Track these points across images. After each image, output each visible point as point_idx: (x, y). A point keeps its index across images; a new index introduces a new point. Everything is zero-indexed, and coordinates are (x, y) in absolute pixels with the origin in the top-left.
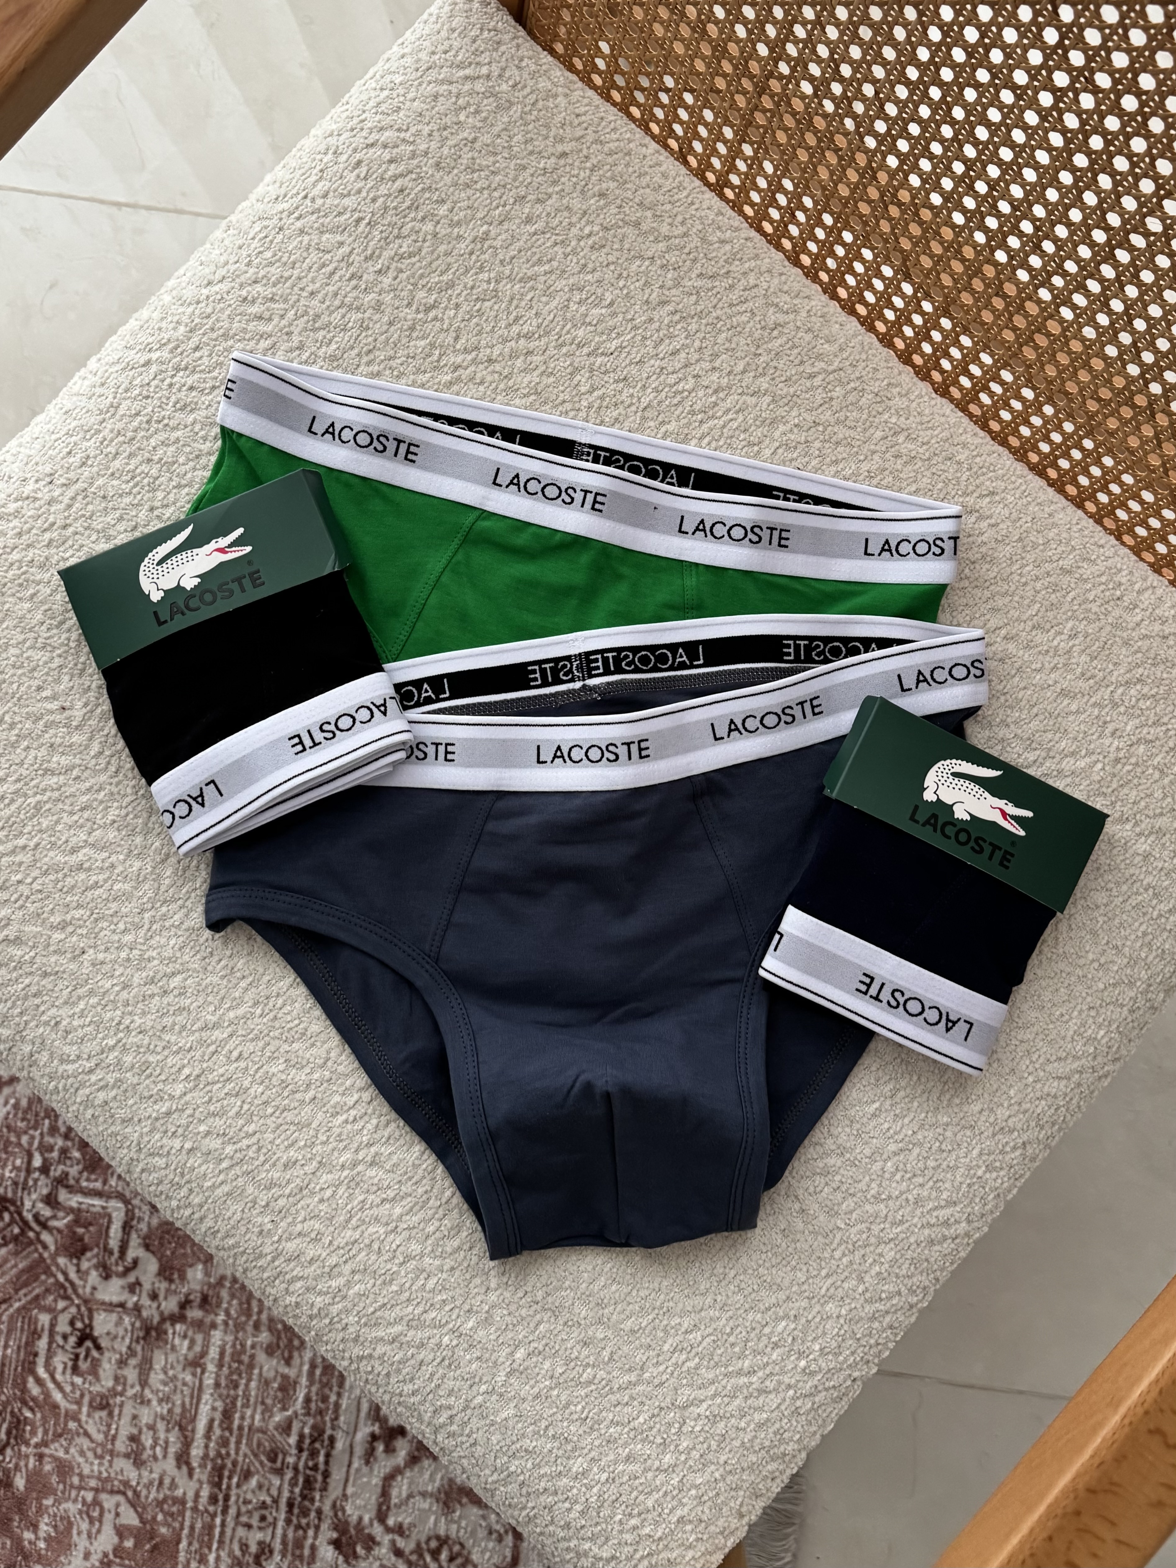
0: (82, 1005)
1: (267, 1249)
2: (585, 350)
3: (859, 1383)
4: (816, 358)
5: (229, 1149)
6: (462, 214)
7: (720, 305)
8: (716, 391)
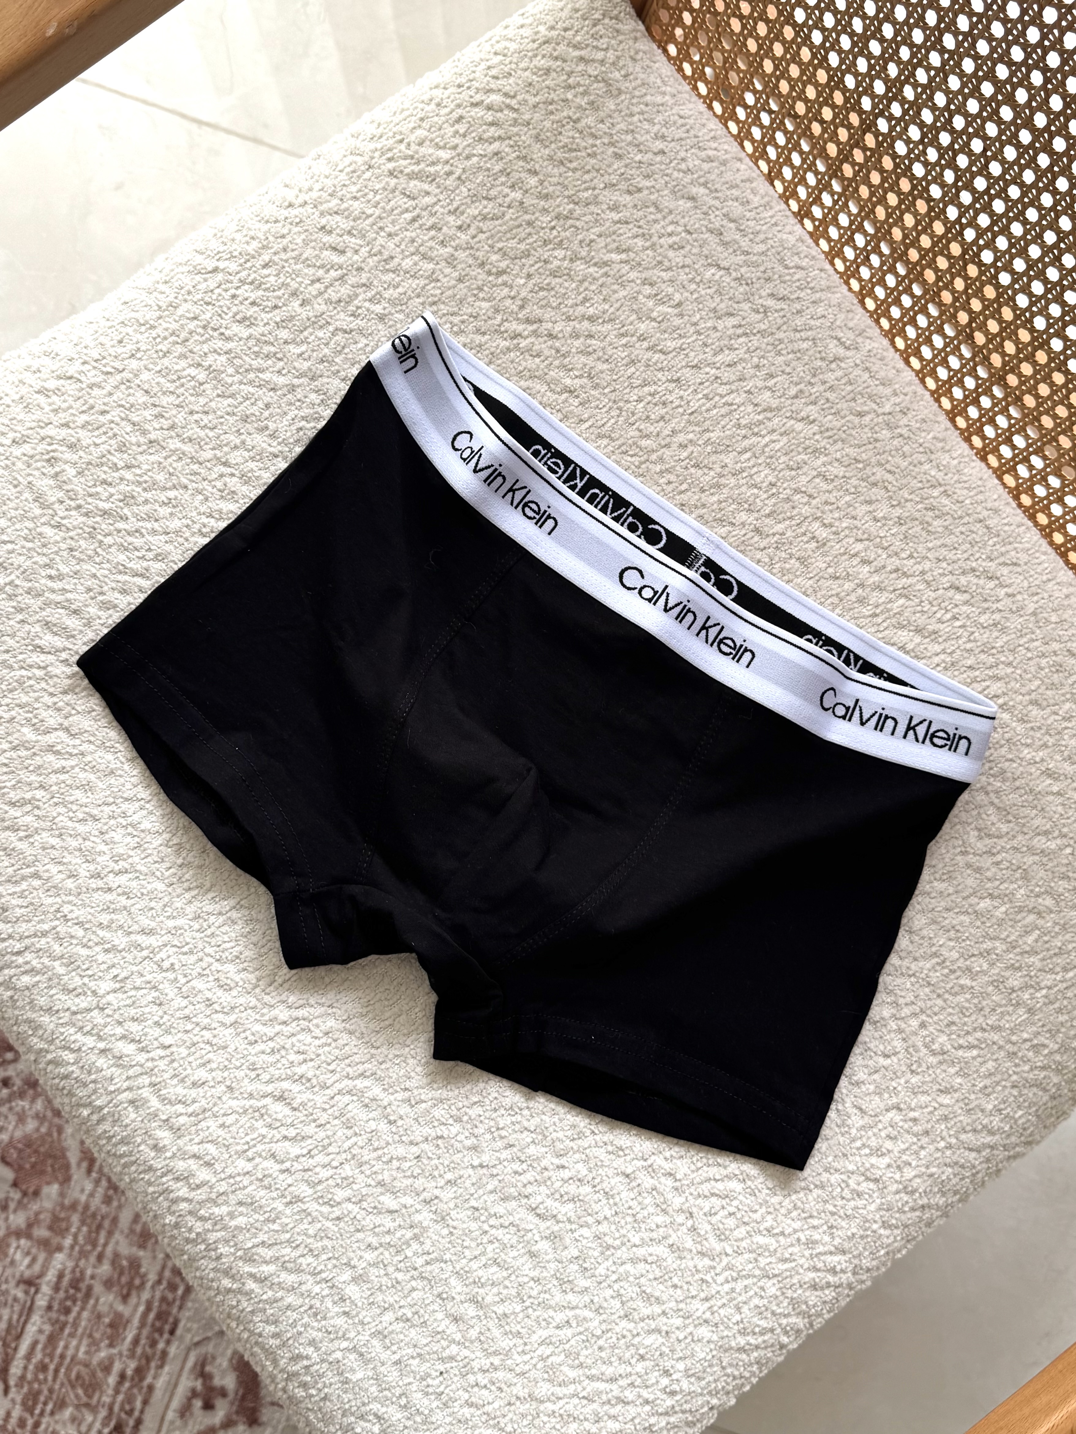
0: (24, 885)
1: (158, 1164)
2: (645, 344)
3: (715, 1412)
4: (870, 397)
5: (142, 1057)
6: (551, 189)
7: (785, 327)
8: (765, 410)
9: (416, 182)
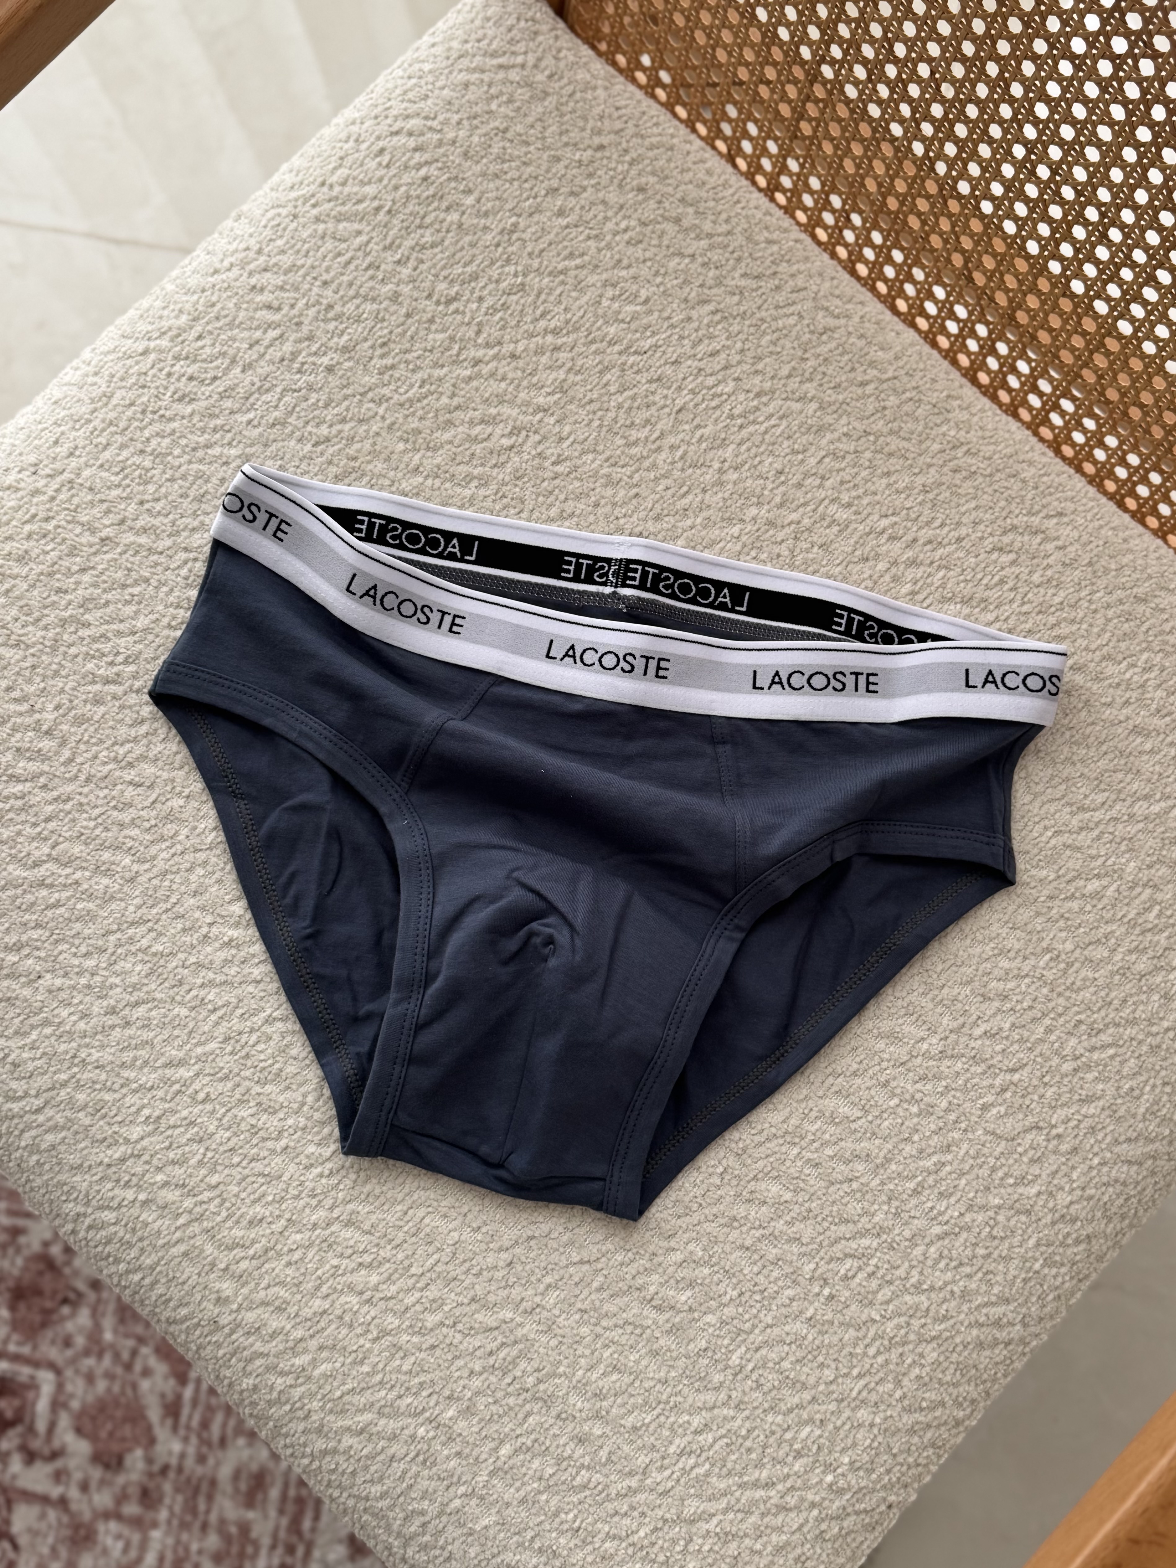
0: (33, 1036)
1: (224, 1320)
2: (617, 348)
3: (895, 1510)
4: (869, 365)
5: (188, 1203)
8: (757, 396)
9: (345, 224)
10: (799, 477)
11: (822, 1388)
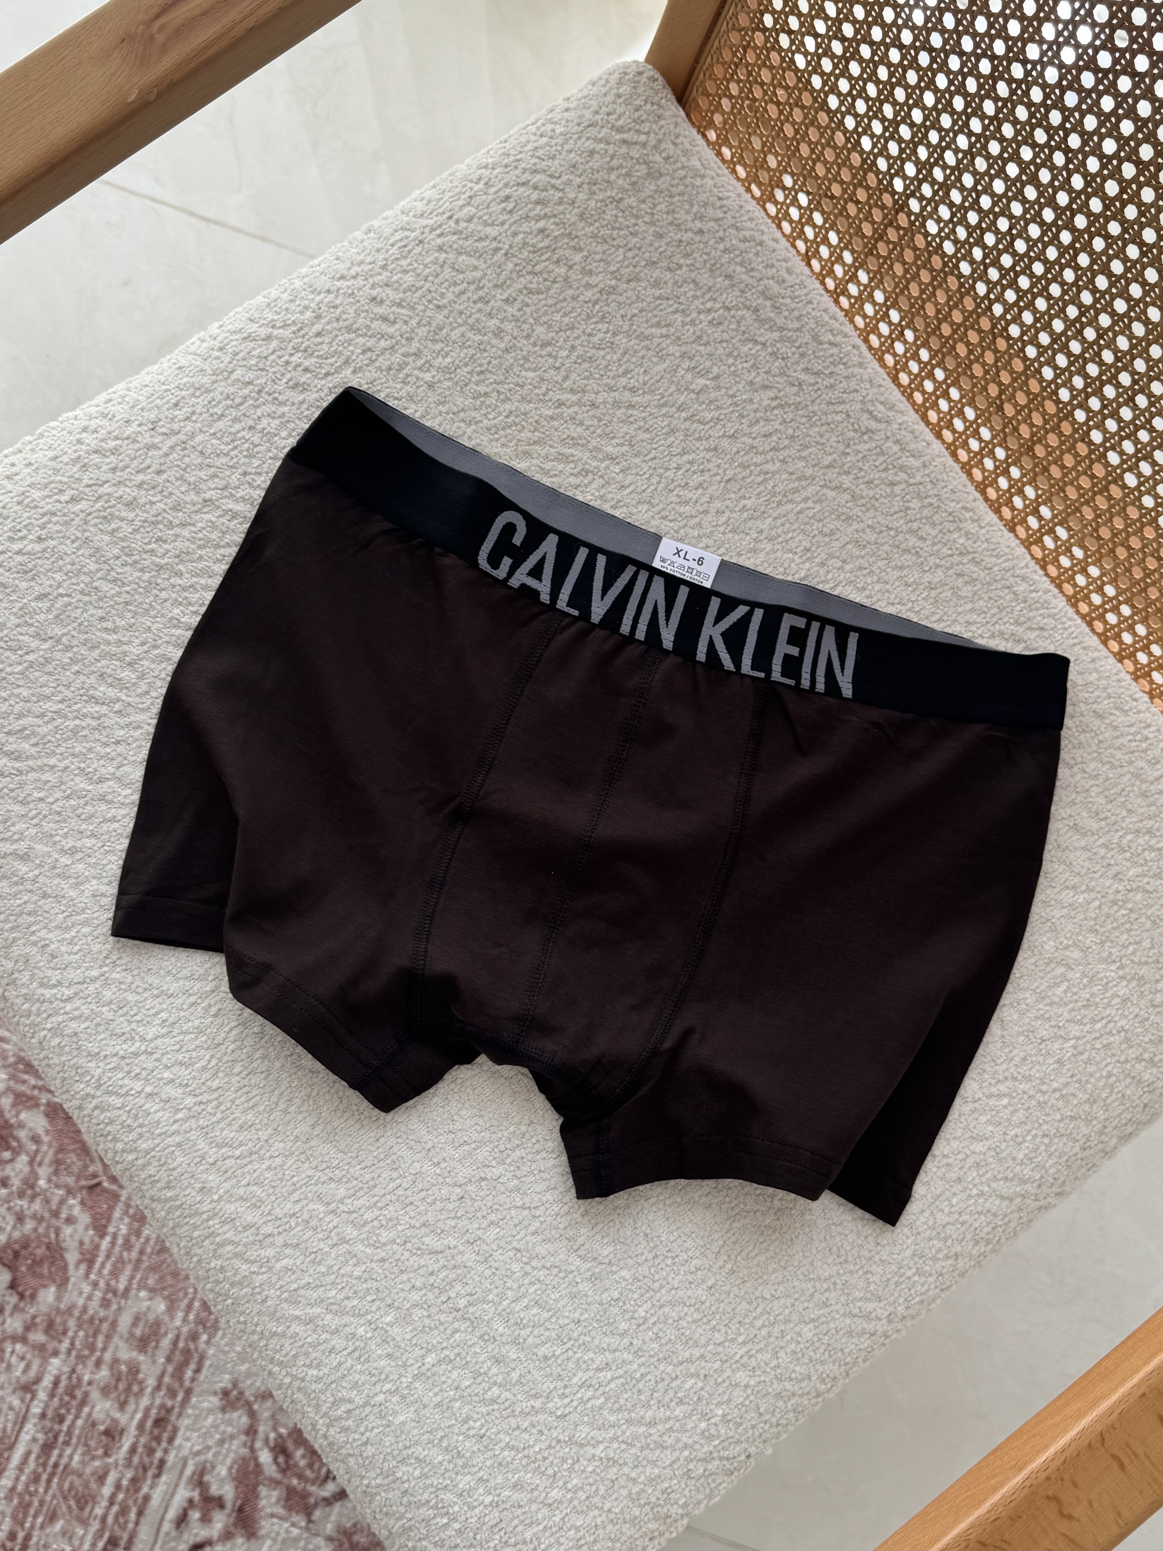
1: (203, 1208)
2: (684, 415)
3: (753, 1460)
4: (900, 468)
5: (189, 1101)
6: (595, 265)
7: (819, 400)
8: (799, 479)
9: (464, 257)
10: (823, 556)
11: (710, 1348)
